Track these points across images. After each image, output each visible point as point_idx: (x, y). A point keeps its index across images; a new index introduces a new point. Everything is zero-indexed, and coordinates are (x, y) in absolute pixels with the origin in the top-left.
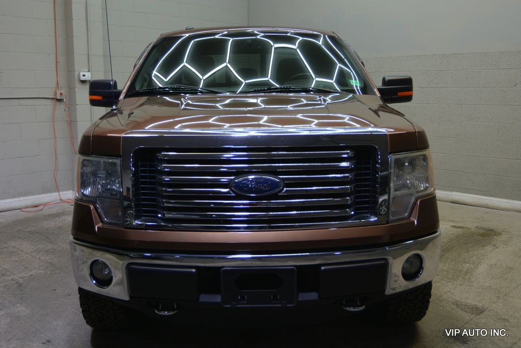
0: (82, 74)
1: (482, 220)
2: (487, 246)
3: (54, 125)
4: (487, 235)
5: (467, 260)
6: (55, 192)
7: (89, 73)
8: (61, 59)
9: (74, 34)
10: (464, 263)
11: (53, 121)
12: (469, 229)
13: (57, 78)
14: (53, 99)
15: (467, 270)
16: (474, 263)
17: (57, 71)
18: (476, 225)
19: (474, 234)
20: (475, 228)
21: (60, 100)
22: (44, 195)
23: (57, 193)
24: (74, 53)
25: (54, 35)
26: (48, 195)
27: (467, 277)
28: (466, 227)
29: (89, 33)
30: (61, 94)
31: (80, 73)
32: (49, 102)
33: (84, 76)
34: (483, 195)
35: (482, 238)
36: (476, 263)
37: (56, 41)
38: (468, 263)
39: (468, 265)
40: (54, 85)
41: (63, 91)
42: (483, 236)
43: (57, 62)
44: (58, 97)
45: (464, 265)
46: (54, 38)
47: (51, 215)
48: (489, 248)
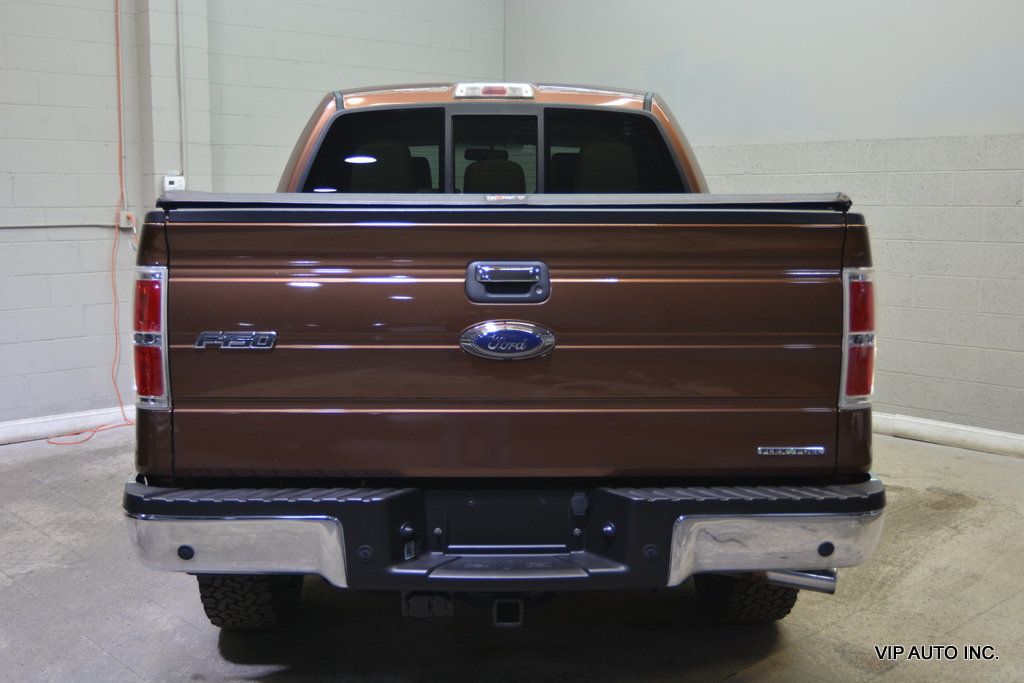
0: (168, 179)
1: (944, 474)
2: (941, 528)
3: (113, 277)
4: (946, 506)
5: (890, 559)
6: (115, 405)
7: (182, 179)
8: (130, 151)
9: (154, 104)
10: (884, 563)
11: (113, 270)
12: (912, 492)
13: (122, 188)
14: (114, 227)
15: (883, 578)
16: (902, 565)
17: (121, 175)
18: (929, 484)
19: (920, 502)
20: (927, 489)
21: (127, 230)
22: (93, 412)
23: (119, 409)
24: (153, 141)
25: (115, 106)
26: (100, 411)
27: (879, 595)
28: (907, 489)
29: (183, 102)
30: (129, 218)
31: (163, 179)
32: (106, 233)
33: (171, 183)
34: (955, 422)
35: (936, 511)
36: (907, 564)
37: (120, 118)
38: (891, 563)
39: (890, 567)
40: (116, 200)
41: (131, 213)
42: (937, 509)
43: (121, 158)
44: (123, 224)
45: (881, 569)
46: (116, 111)
47: (101, 450)
48: (942, 533)
